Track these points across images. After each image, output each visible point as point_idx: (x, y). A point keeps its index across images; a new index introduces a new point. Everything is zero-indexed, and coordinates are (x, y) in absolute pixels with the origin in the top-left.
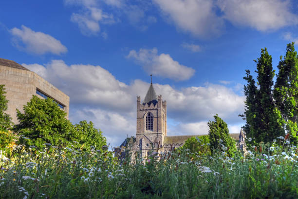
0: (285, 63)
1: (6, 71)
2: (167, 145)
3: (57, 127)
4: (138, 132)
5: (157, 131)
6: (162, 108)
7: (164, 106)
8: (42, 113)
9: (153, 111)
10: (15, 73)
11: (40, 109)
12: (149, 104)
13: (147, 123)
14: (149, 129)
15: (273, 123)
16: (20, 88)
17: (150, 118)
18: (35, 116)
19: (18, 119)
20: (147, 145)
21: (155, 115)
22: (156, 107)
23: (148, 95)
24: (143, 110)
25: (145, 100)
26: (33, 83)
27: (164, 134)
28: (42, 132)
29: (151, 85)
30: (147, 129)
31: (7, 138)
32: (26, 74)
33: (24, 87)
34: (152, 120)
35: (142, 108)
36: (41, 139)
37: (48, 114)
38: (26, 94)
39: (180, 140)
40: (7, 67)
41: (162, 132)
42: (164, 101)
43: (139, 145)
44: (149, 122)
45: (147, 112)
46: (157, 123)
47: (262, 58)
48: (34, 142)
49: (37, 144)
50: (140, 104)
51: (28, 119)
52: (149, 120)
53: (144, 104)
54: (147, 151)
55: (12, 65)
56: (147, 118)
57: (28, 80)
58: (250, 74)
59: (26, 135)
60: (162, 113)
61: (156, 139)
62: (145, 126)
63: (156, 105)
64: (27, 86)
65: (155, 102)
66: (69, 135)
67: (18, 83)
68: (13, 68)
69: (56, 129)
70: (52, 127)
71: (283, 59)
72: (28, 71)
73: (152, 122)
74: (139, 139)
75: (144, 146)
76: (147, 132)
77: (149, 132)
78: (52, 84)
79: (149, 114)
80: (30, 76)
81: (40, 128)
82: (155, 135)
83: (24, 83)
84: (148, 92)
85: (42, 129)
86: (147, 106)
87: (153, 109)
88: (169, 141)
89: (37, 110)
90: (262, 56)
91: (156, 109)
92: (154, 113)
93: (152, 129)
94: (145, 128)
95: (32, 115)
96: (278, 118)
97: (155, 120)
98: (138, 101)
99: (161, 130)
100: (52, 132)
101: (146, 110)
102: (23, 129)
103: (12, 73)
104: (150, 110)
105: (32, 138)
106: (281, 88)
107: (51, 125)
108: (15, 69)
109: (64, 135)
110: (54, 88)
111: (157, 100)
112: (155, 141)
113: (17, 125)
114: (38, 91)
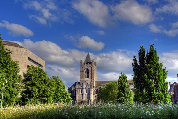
0: (149, 53)
1: (12, 48)
2: (96, 86)
3: (43, 81)
4: (81, 79)
5: (91, 79)
6: (94, 66)
7: (95, 65)
8: (35, 74)
9: (89, 68)
10: (17, 50)
11: (34, 72)
12: (87, 64)
13: (86, 74)
14: (87, 77)
15: (144, 80)
16: (20, 57)
17: (88, 71)
18: (32, 75)
19: (24, 77)
20: (86, 86)
21: (90, 70)
22: (91, 66)
23: (86, 59)
24: (84, 67)
25: (85, 61)
26: (26, 55)
27: (95, 80)
28: (36, 83)
29: (88, 54)
30: (86, 77)
31: (20, 86)
32: (23, 50)
33: (22, 57)
34: (89, 72)
35: (83, 66)
36: (35, 87)
37: (38, 74)
38: (23, 61)
39: (103, 83)
40: (13, 47)
41: (94, 79)
42: (95, 62)
43: (82, 86)
44: (87, 74)
45: (86, 68)
46: (92, 74)
47: (141, 50)
48: (32, 88)
49: (34, 89)
50: (82, 64)
51: (29, 77)
52: (87, 72)
53: (84, 64)
54: (86, 89)
55: (15, 45)
56: (86, 71)
57: (24, 53)
58: (135, 58)
59: (28, 85)
60: (94, 69)
61: (91, 83)
62: (85, 76)
63: (91, 65)
64: (24, 56)
65: (90, 63)
66: (48, 84)
67: (19, 55)
68: (16, 47)
69: (42, 82)
70: (41, 81)
71: (148, 52)
72: (24, 49)
73: (89, 74)
74: (82, 83)
75: (84, 87)
76: (86, 79)
77: (87, 79)
78: (36, 55)
79: (87, 69)
80: (25, 51)
81: (34, 81)
82: (90, 81)
83: (22, 55)
84: (87, 57)
85: (36, 82)
86: (86, 65)
87: (89, 67)
88: (98, 84)
89: (33, 72)
90: (141, 49)
91: (91, 67)
92: (90, 69)
93: (89, 77)
94: (85, 77)
95: (30, 75)
96: (146, 78)
97: (90, 72)
98: (81, 62)
99: (93, 77)
100: (41, 83)
101: (86, 67)
102: (26, 82)
103: (16, 50)
104: (87, 67)
105: (31, 87)
106: (147, 65)
107: (40, 80)
108: (17, 48)
109: (46, 84)
110: (37, 57)
111: (91, 61)
112: (90, 84)
113: (24, 80)
114: (29, 59)
